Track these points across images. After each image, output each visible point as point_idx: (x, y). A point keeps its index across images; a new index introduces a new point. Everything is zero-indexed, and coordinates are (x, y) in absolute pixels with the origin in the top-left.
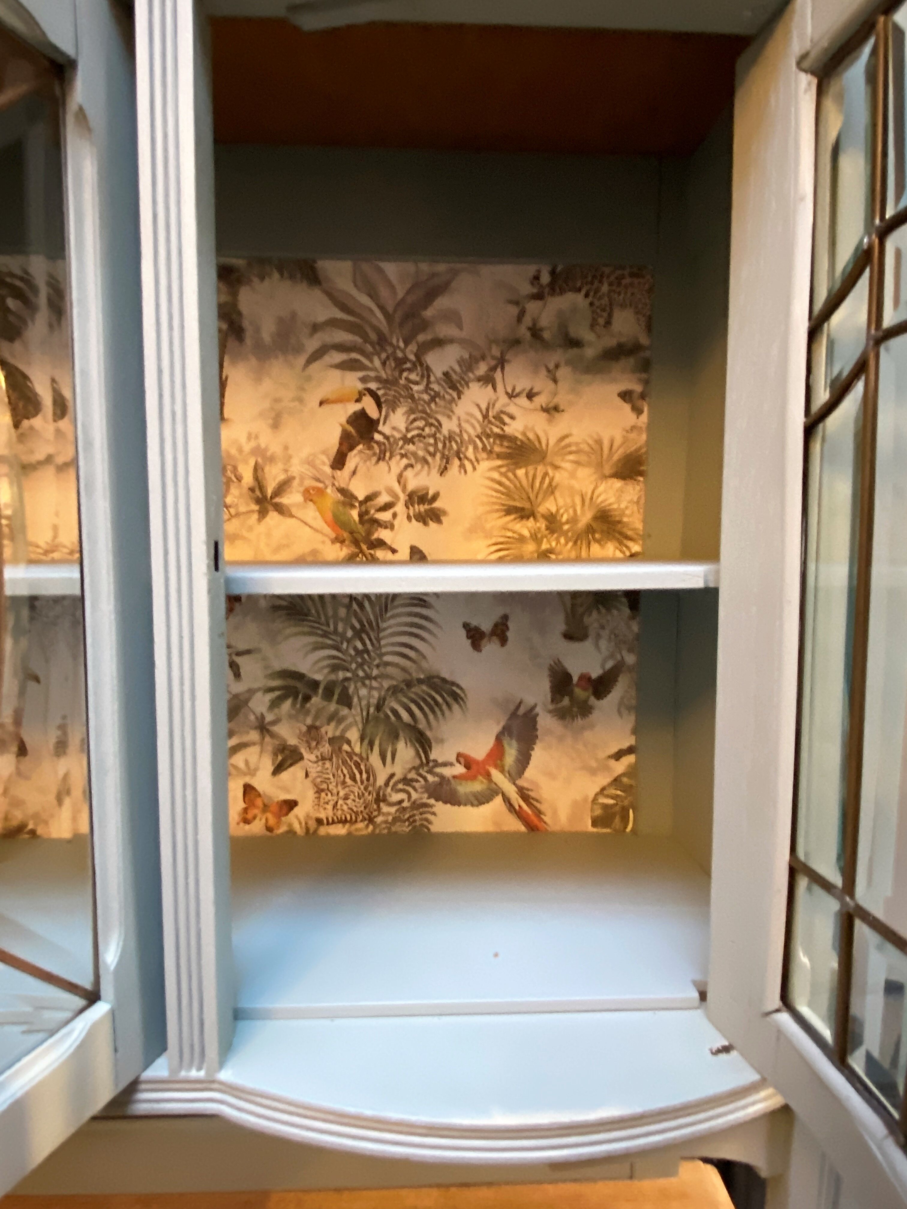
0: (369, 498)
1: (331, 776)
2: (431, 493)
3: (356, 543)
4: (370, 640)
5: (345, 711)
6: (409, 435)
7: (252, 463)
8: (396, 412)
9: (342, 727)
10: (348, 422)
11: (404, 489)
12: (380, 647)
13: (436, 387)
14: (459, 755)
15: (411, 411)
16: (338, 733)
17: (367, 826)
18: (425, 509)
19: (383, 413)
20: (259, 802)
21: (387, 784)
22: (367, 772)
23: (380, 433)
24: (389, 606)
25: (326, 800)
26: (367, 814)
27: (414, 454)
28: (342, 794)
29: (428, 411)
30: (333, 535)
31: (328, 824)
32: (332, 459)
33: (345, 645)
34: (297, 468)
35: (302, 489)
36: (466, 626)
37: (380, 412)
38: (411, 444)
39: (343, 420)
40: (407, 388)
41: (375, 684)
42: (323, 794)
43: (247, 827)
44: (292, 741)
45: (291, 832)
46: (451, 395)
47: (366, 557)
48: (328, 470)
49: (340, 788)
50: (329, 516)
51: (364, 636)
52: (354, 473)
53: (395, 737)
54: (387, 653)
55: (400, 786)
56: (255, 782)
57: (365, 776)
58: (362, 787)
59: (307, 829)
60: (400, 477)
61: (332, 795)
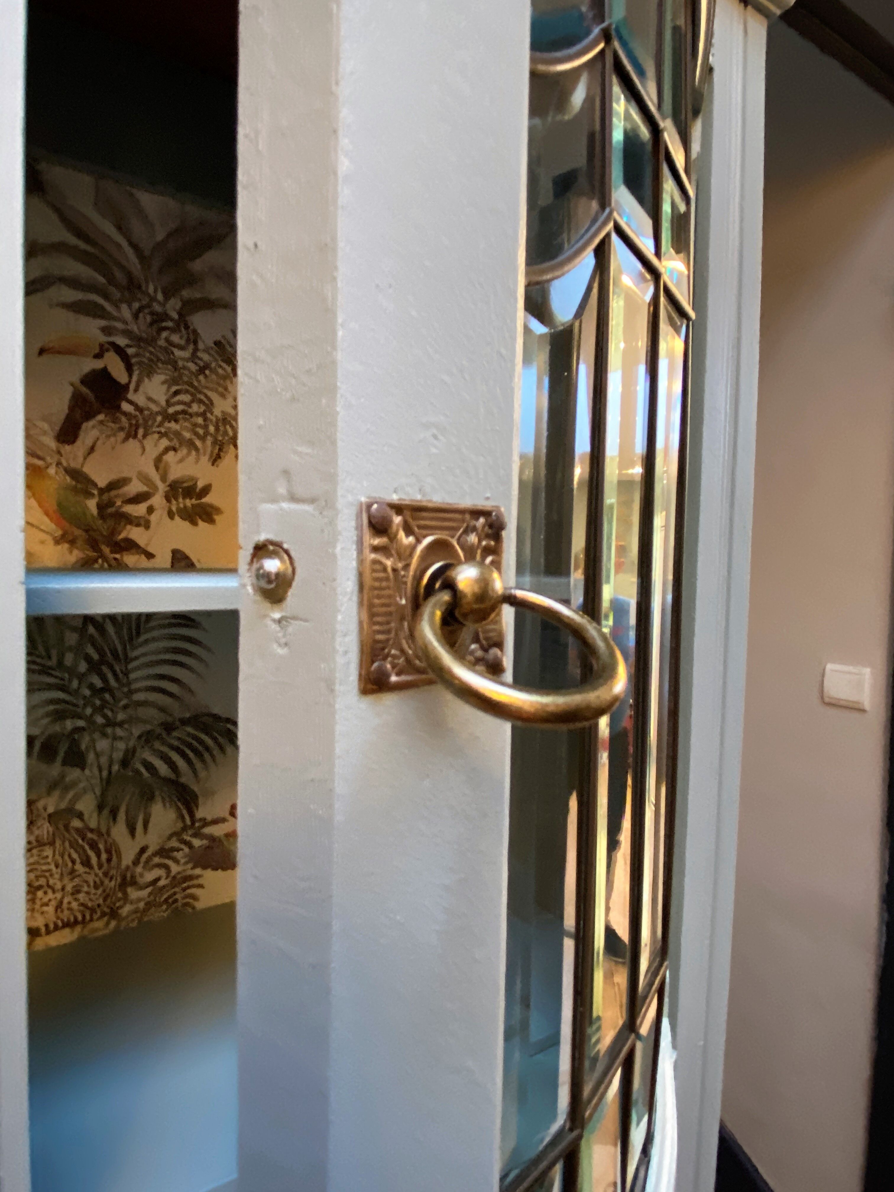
0: (114, 485)
1: (53, 867)
2: (200, 485)
3: (94, 544)
4: (115, 674)
5: (74, 774)
6: (171, 410)
8: (153, 379)
9: (70, 795)
10: (83, 382)
11: (163, 479)
12: (129, 684)
13: (206, 357)
15: (174, 381)
16: (63, 805)
17: (108, 924)
18: (192, 505)
19: (135, 378)
21: (136, 862)
22: (108, 851)
24: (142, 627)
25: (46, 900)
26: (108, 907)
27: (177, 434)
28: (69, 888)
29: (196, 384)
30: (59, 533)
31: (48, 932)
32: (57, 428)
33: (75, 684)
37: (130, 376)
38: (173, 422)
39: (76, 379)
40: (167, 351)
41: (119, 732)
42: (40, 894)
46: (224, 369)
47: (107, 562)
48: (51, 442)
49: (66, 880)
50: (52, 505)
51: (105, 669)
52: (92, 449)
53: (148, 797)
54: (138, 690)
55: (157, 860)
57: (104, 856)
58: (100, 872)
60: (158, 462)
61: (54, 892)
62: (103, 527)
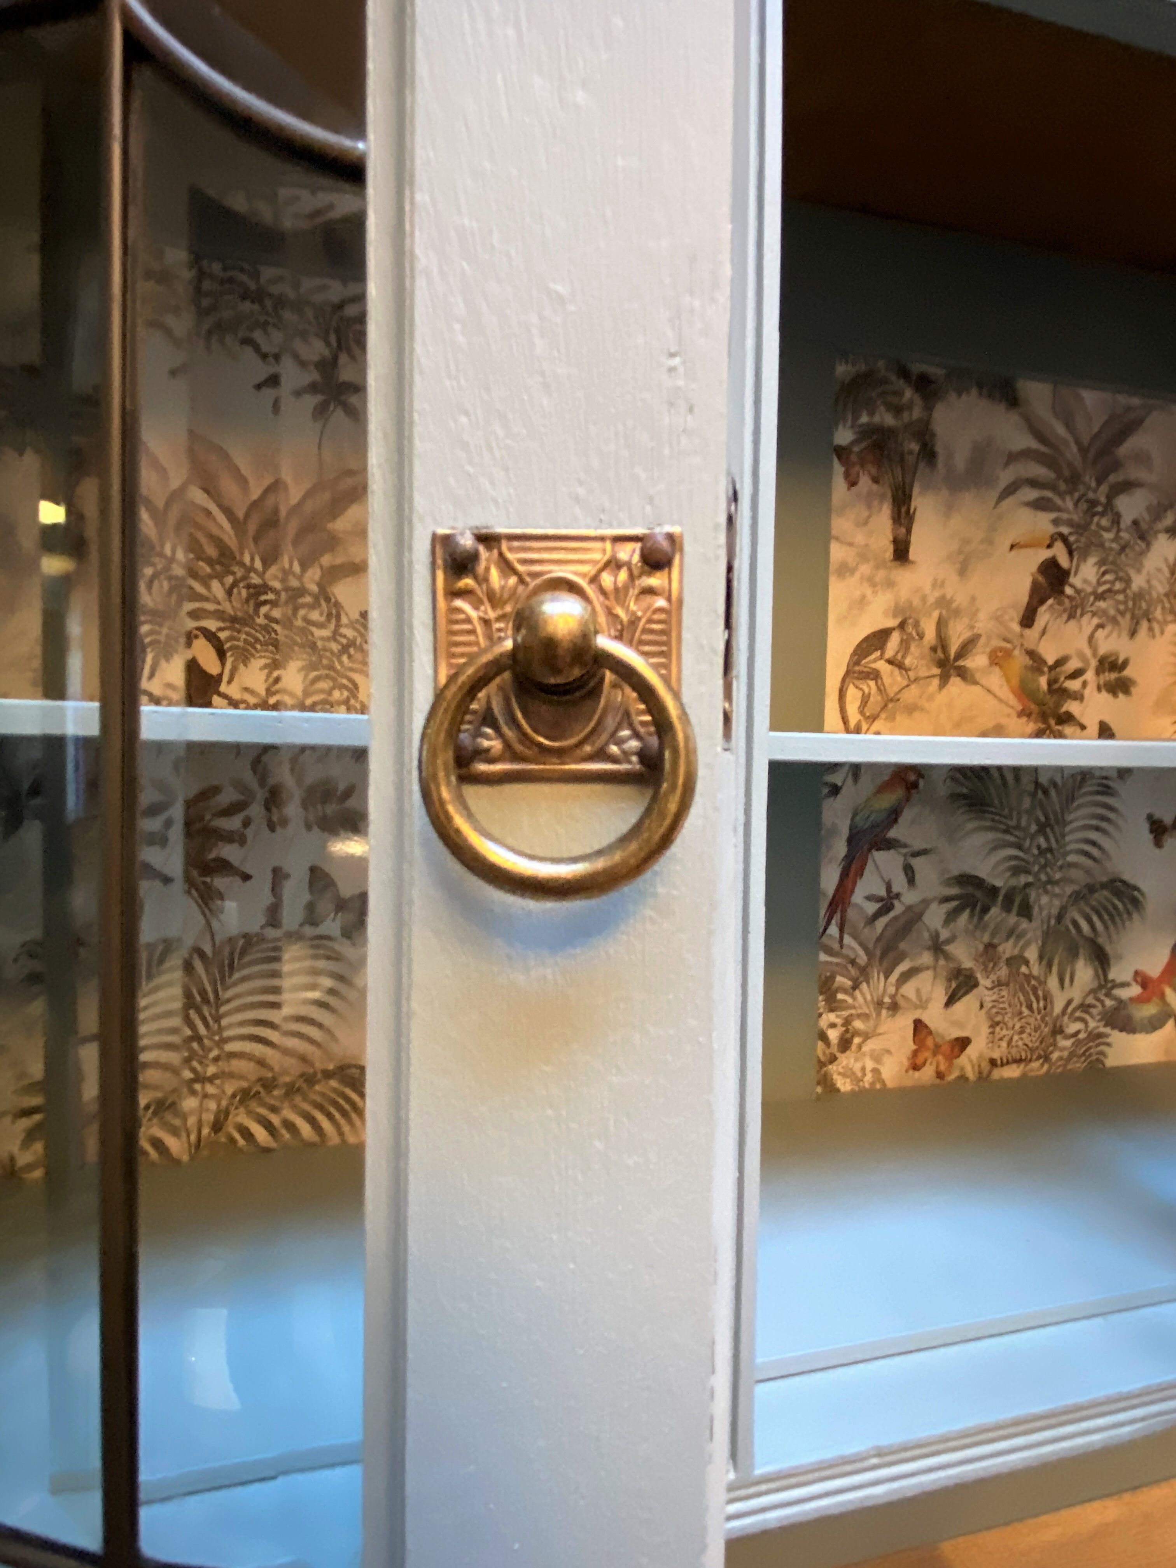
0: (1058, 664)
1: (1006, 1005)
2: (1121, 659)
3: (1044, 716)
4: (1055, 836)
5: (1024, 924)
6: (1101, 589)
7: (936, 614)
8: (1087, 562)
9: (1021, 944)
10: (1039, 571)
11: (1095, 655)
12: (1065, 846)
13: (1125, 536)
14: (1137, 973)
15: (1101, 563)
16: (1016, 952)
17: (1042, 1065)
18: (1115, 678)
20: (930, 1042)
21: (1064, 1012)
22: (1045, 999)
23: (1072, 586)
24: (1077, 794)
25: (1001, 1035)
26: (1043, 1050)
27: (1105, 612)
28: (1017, 1027)
29: (1119, 563)
31: (1002, 1065)
33: (1028, 843)
34: (983, 624)
35: (988, 650)
36: (1150, 817)
37: (1071, 561)
38: (1101, 601)
39: (1034, 567)
40: (1097, 535)
41: (1056, 890)
42: (998, 1029)
43: (917, 1074)
44: (968, 964)
45: (963, 1078)
46: (1140, 546)
47: (1052, 730)
48: (1016, 627)
49: (1016, 1020)
50: (1015, 682)
51: (1048, 831)
52: (1044, 632)
53: (1073, 953)
54: (1071, 852)
55: (1079, 1014)
56: (926, 1019)
57: (1042, 1004)
58: (1039, 1017)
59: (980, 1073)
60: (1091, 638)
61: (1007, 1029)
62: (1051, 701)
